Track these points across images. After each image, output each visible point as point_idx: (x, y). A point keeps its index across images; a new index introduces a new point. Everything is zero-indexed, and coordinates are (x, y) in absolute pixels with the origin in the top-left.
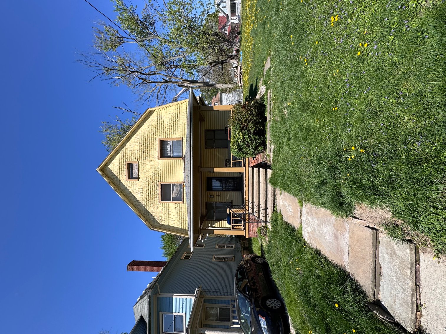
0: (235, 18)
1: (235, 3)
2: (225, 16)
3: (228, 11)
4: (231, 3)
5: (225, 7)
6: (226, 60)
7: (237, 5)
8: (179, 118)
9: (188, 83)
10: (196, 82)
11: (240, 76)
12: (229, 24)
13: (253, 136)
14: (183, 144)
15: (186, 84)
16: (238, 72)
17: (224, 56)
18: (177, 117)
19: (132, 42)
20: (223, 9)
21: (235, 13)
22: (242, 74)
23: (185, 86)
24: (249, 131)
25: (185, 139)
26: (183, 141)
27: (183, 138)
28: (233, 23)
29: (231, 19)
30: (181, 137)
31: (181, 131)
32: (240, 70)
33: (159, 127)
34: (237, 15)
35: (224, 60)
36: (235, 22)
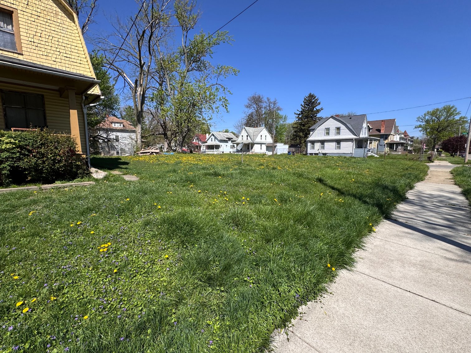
0: (204, 148)
1: (214, 149)
2: (206, 140)
3: (210, 143)
4: (214, 145)
5: (212, 140)
6: (167, 138)
7: (213, 150)
8: (64, 58)
9: (142, 93)
10: (142, 103)
11: (149, 152)
12: (200, 143)
13: (9, 165)
14: (8, 51)
15: (140, 90)
16: (153, 151)
17: (171, 137)
18: (65, 55)
19: (183, 40)
20: (211, 139)
21: (208, 149)
22: (151, 154)
23: (136, 87)
24: (19, 159)
25: (20, 57)
26: (14, 53)
27: (22, 55)
28: (200, 147)
29: (203, 145)
30: (23, 53)
31: (38, 56)
32: (155, 153)
33: (41, 19)
34: (207, 150)
35: (167, 136)
36: (202, 149)
